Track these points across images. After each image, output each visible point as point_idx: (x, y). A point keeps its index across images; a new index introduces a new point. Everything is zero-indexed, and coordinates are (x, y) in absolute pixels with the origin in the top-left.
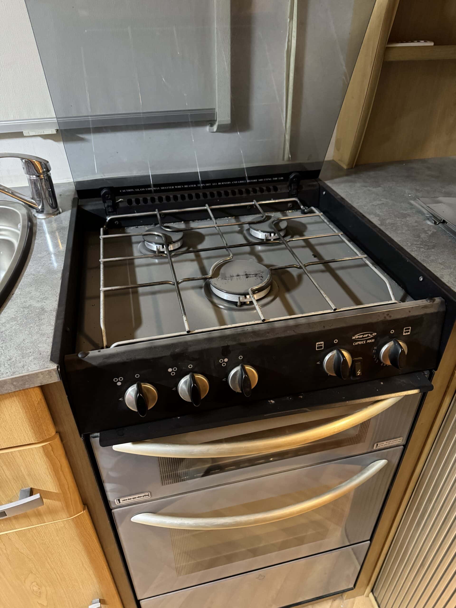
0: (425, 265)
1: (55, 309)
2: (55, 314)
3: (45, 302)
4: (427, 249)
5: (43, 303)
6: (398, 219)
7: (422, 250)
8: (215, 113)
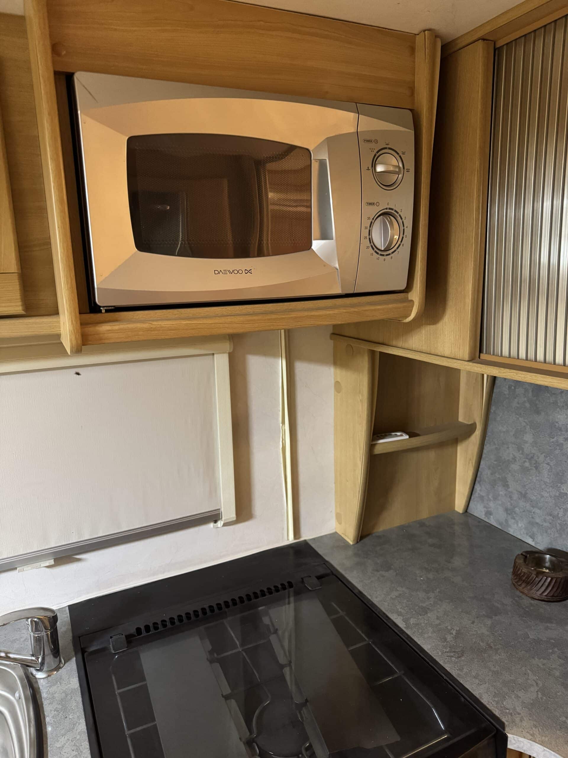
0: (461, 682)
4: (458, 658)
6: (420, 617)
7: (453, 659)
8: (220, 513)
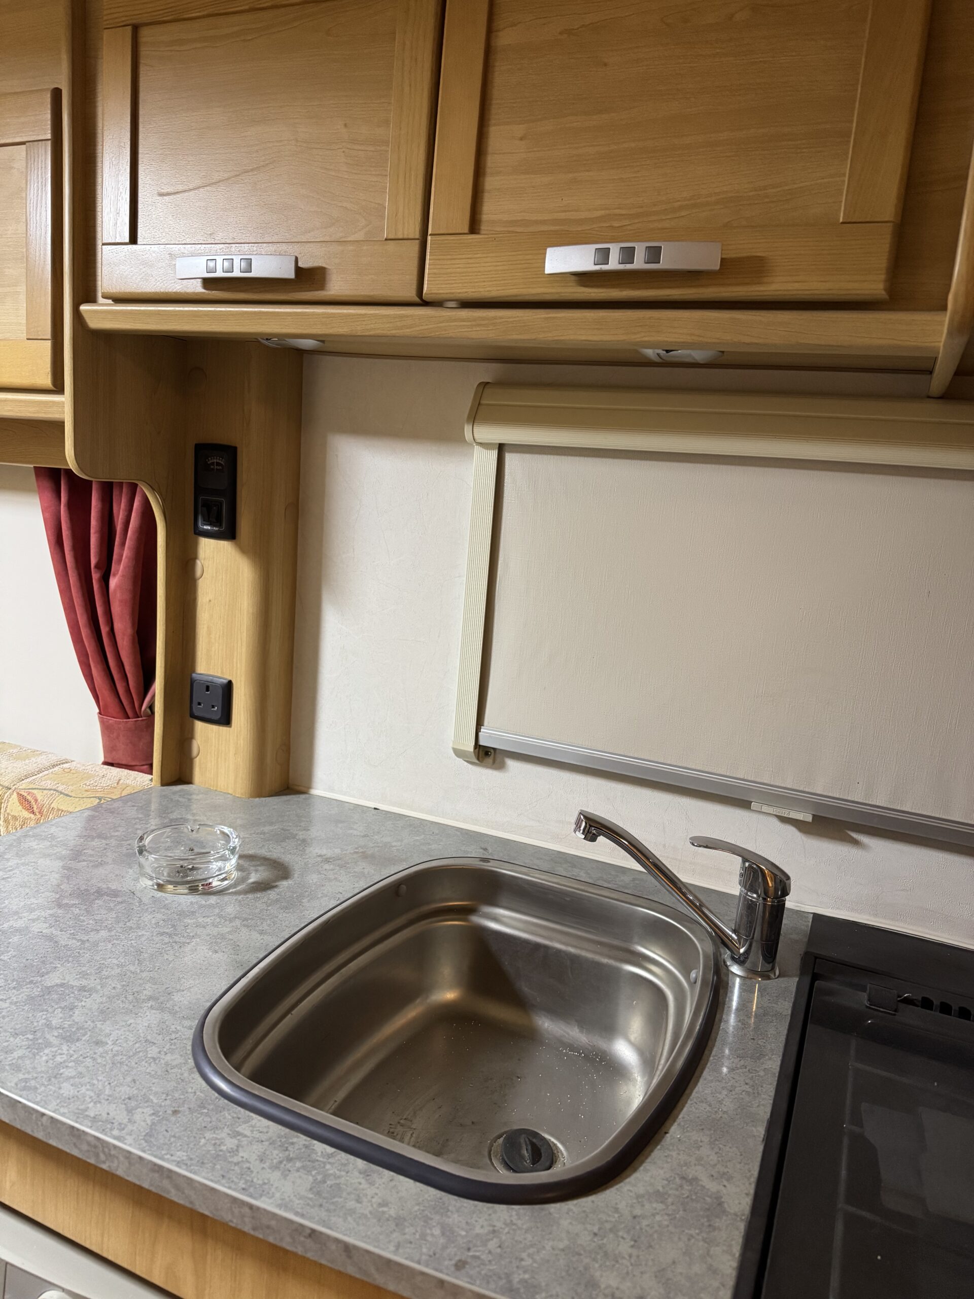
1: (743, 1215)
2: (742, 1226)
3: (725, 1186)
5: (722, 1188)
